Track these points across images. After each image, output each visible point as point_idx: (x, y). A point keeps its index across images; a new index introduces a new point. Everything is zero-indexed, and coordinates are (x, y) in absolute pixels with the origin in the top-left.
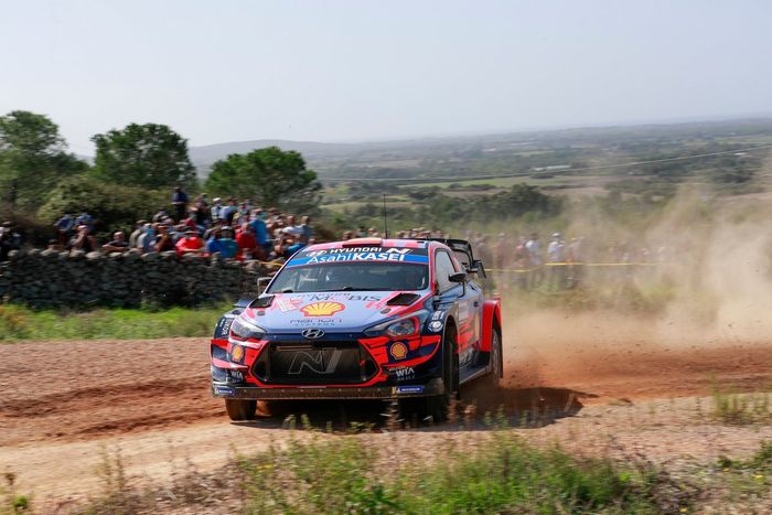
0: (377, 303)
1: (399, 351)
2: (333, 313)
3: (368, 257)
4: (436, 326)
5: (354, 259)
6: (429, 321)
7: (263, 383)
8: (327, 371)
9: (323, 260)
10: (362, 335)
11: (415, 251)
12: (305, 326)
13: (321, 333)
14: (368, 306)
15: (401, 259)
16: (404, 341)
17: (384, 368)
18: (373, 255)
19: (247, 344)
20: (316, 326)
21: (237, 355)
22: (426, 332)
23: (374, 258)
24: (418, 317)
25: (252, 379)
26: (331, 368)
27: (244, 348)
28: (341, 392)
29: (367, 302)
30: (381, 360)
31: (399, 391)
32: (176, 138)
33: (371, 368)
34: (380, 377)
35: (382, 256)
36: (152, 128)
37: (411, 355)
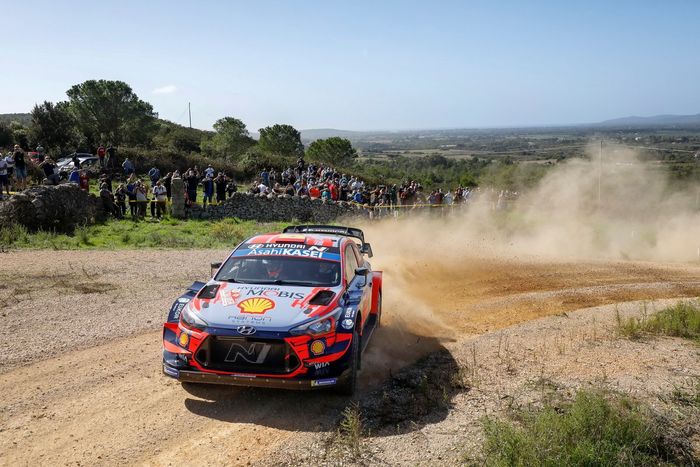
0: (301, 301)
1: (318, 348)
2: (265, 311)
3: (294, 253)
4: (349, 323)
5: (284, 254)
6: (342, 318)
7: (204, 367)
8: (258, 361)
9: (260, 253)
10: (287, 334)
11: (331, 249)
12: (240, 323)
13: (253, 330)
14: (294, 305)
15: (320, 257)
16: (322, 339)
17: (304, 363)
18: (299, 251)
19: (192, 332)
20: (250, 324)
21: (183, 340)
22: (340, 329)
23: (299, 254)
24: (333, 316)
25: (195, 363)
26: (261, 359)
27: (189, 336)
28: (268, 382)
29: (293, 300)
30: (302, 355)
31: (316, 384)
32: (295, 131)
33: (294, 362)
34: (300, 370)
35: (306, 254)
36: (285, 127)
37: (328, 351)
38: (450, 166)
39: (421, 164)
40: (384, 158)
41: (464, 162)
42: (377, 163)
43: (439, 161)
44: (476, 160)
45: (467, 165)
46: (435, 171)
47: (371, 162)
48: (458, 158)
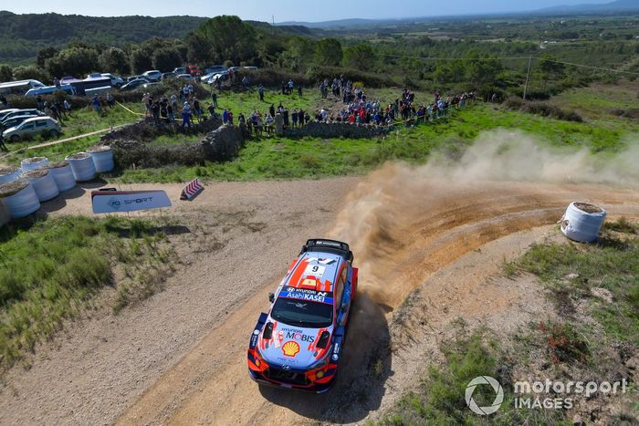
1: (320, 375)
2: (295, 353)
3: (310, 298)
4: (336, 357)
8: (292, 378)
12: (283, 363)
13: (290, 368)
15: (323, 301)
16: (323, 370)
17: (314, 382)
18: (313, 296)
22: (332, 361)
23: (312, 299)
34: (312, 385)
35: (316, 299)
38: (433, 45)
39: (415, 44)
40: (392, 40)
41: (443, 41)
42: (387, 43)
43: (427, 42)
44: (451, 40)
45: (445, 44)
46: (423, 49)
47: (383, 42)
48: (439, 39)
